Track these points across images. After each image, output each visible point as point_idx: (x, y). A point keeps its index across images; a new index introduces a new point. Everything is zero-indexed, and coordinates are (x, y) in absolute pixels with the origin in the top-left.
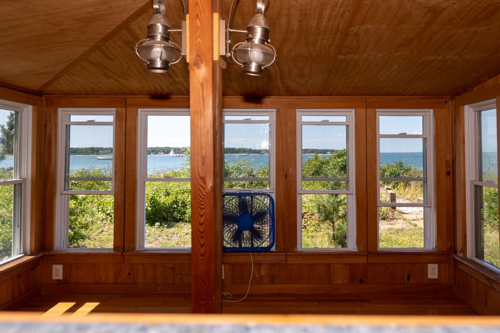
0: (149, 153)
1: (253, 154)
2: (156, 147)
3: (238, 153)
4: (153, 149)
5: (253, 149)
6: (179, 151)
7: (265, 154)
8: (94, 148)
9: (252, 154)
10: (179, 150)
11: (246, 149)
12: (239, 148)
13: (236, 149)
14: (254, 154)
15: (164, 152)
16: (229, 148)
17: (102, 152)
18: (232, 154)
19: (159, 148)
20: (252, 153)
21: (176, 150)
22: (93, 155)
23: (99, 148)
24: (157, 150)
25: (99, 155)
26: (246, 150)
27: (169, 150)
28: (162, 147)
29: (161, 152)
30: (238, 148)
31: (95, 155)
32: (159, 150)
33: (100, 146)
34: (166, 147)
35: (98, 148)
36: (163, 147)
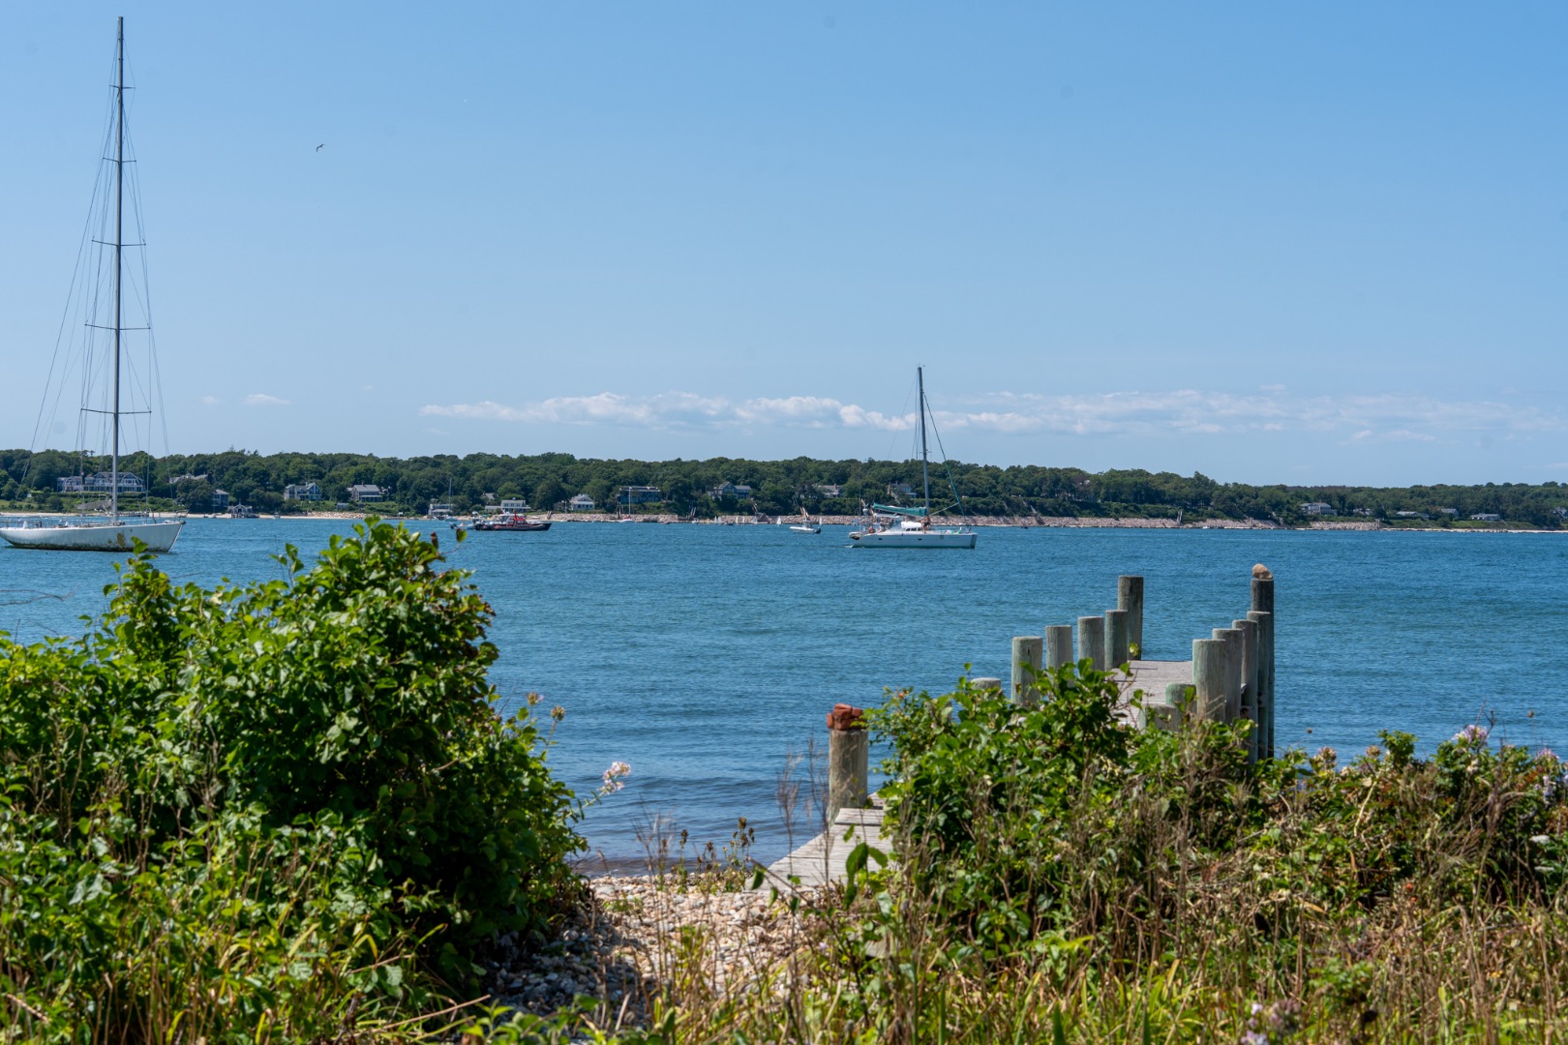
0: (420, 500)
1: (1219, 522)
2: (472, 458)
3: (1099, 512)
4: (446, 470)
5: (1221, 482)
6: (641, 489)
7: (1317, 525)
8: (25, 455)
9: (1210, 522)
10: (640, 481)
11: (1167, 477)
12: (1113, 474)
13: (1083, 475)
14: (1230, 524)
15: (526, 493)
16: (1033, 469)
17: (80, 489)
18: (1051, 522)
19: (492, 462)
20: (1213, 517)
21: (616, 483)
22: (14, 508)
23: (63, 456)
24: (476, 477)
25: (58, 507)
26: (1168, 488)
27: (565, 478)
28: (515, 455)
29: (509, 493)
30: (1106, 470)
31: (30, 508)
32: (493, 480)
33: (66, 445)
34: (548, 458)
35: (51, 455)
36: (523, 459)
